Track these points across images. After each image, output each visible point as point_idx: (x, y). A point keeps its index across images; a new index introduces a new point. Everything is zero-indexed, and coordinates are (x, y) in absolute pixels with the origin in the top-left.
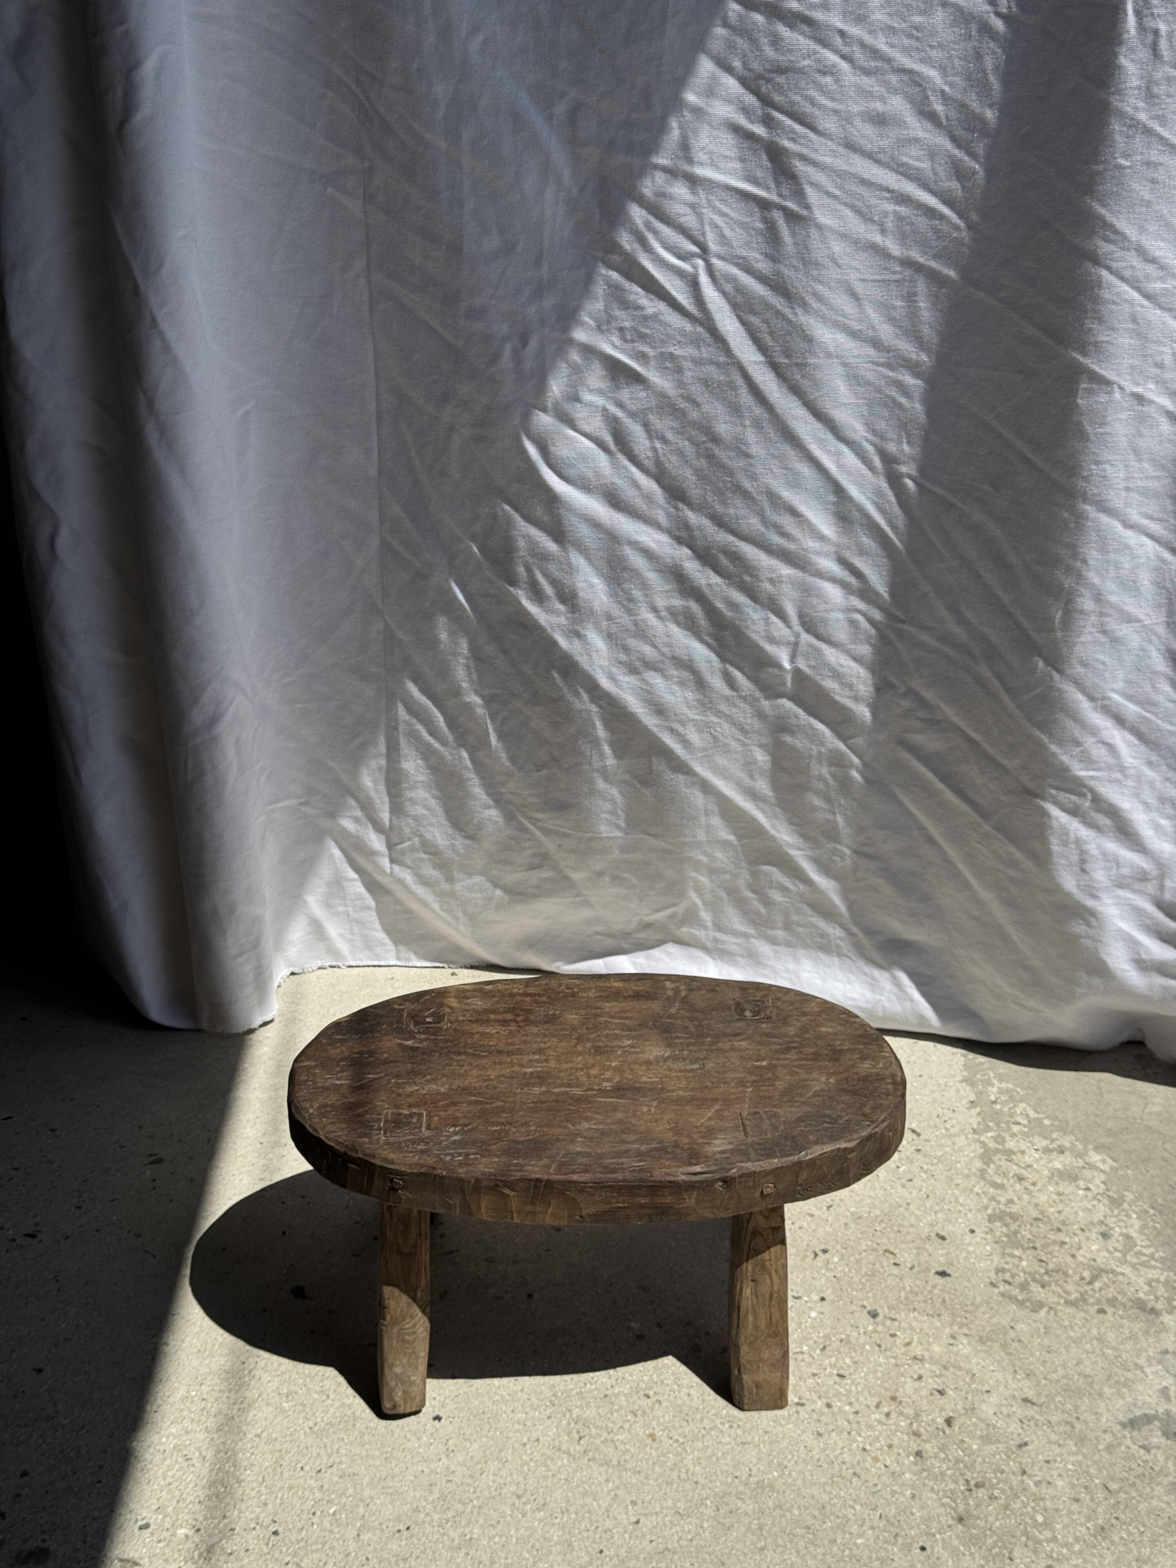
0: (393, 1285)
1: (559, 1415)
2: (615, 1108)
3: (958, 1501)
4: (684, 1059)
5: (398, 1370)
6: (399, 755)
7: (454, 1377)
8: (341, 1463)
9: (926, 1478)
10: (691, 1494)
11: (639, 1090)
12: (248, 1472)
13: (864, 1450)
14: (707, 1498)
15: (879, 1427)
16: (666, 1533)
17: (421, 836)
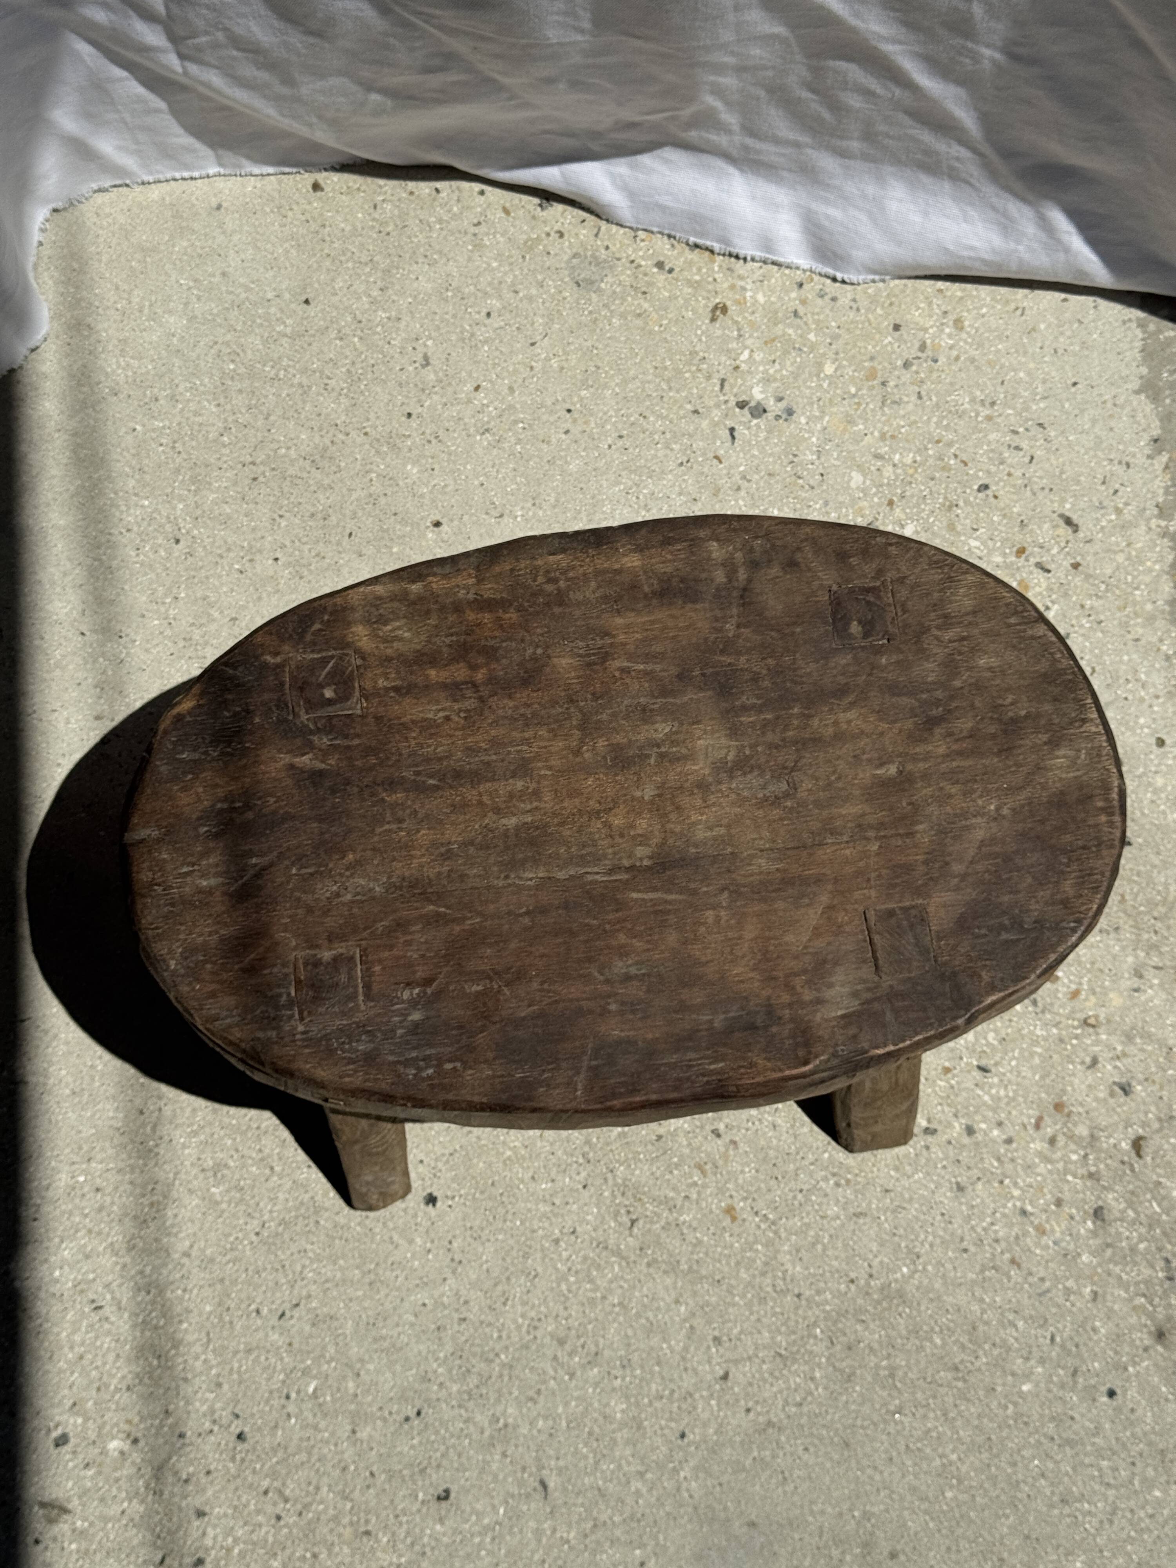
1: (599, 1181)
2: (662, 916)
3: (1157, 1300)
4: (761, 769)
8: (309, 1296)
9: (1110, 1260)
10: (792, 1316)
11: (696, 863)
12: (185, 1325)
13: (1024, 1212)
14: (815, 1324)
15: (1042, 1168)
16: (767, 1395)
17: (226, 29)
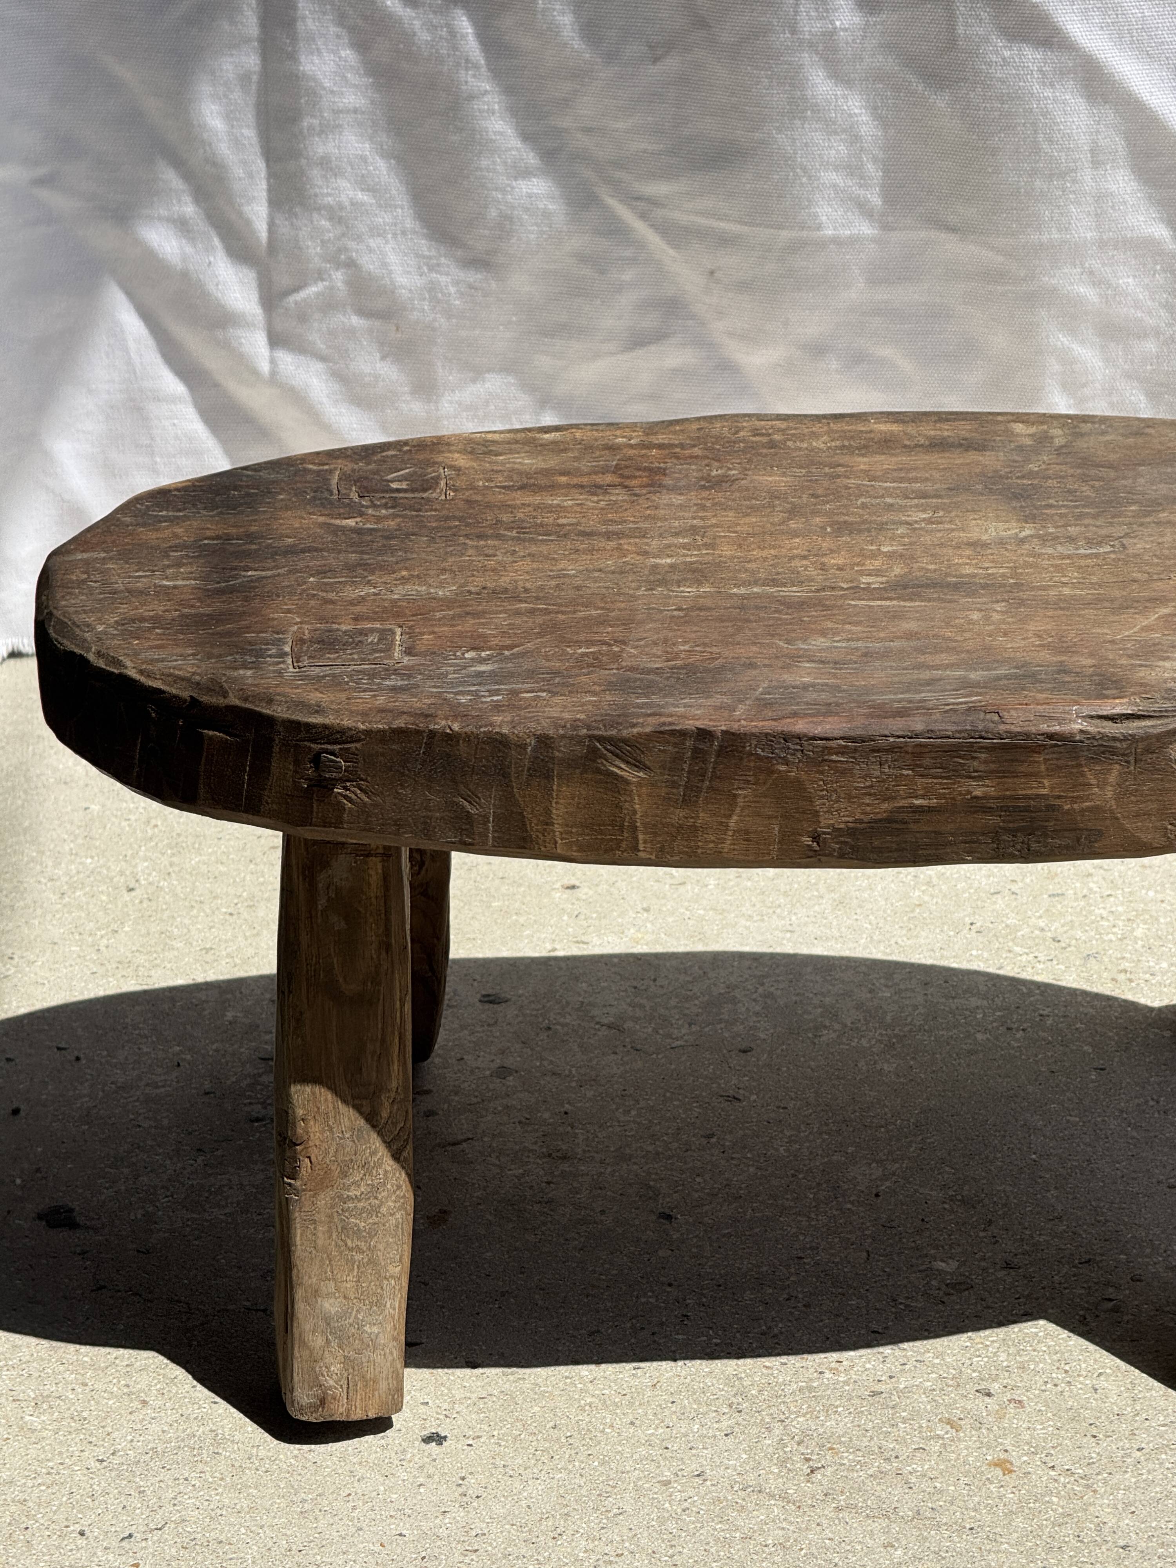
0: (316, 1080)
1: (755, 1430)
2: (897, 616)
4: (1072, 539)
5: (330, 1306)
6: (294, 38)
7: (473, 1365)
11: (956, 587)
17: (351, 264)
